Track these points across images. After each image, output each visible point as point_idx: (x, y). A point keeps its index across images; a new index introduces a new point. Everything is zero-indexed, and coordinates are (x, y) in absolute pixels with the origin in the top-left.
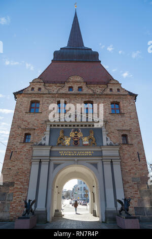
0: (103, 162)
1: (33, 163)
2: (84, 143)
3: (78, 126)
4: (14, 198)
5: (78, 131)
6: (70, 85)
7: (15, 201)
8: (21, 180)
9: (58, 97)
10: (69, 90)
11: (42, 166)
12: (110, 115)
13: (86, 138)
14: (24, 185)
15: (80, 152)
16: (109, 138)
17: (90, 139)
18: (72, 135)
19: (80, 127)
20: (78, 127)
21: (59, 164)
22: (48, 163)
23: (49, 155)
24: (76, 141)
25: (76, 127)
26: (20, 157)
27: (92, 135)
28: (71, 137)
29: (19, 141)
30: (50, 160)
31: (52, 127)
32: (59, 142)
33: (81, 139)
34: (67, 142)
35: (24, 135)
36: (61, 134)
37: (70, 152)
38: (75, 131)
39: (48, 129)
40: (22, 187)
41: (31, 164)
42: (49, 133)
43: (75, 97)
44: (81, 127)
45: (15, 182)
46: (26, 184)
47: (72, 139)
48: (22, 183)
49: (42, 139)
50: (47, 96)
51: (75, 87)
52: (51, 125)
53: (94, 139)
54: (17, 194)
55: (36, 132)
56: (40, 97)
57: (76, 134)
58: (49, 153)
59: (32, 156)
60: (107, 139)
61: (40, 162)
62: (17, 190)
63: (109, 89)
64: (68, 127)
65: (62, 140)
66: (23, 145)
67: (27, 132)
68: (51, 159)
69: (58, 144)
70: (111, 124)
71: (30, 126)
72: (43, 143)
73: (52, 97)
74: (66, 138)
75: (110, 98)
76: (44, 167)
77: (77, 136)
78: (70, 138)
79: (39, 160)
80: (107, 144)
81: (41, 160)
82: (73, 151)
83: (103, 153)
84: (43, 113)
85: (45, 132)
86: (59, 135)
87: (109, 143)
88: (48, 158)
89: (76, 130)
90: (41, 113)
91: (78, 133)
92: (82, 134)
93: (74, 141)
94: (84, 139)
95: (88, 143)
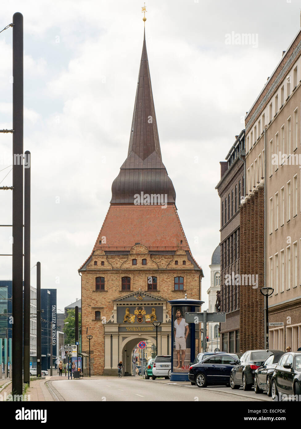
0: (161, 336)
1: (106, 337)
2: (146, 320)
3: (141, 304)
4: (95, 361)
5: (142, 309)
6: (134, 258)
7: (96, 363)
8: (98, 349)
9: (122, 273)
10: (133, 264)
11: (113, 339)
12: (172, 293)
13: (148, 316)
14: (101, 353)
15: (143, 328)
17: (152, 317)
18: (137, 312)
19: (143, 305)
20: (141, 306)
21: (126, 338)
22: (118, 337)
23: (118, 331)
24: (140, 319)
25: (140, 306)
26: (94, 332)
27: (154, 313)
28: (136, 315)
29: (92, 318)
31: (119, 306)
32: (125, 320)
33: (143, 317)
34: (132, 319)
35: (95, 313)
36: (127, 313)
37: (135, 328)
39: (115, 308)
40: (100, 354)
41: (104, 338)
42: (116, 312)
43: (139, 273)
44: (145, 306)
45: (94, 351)
46: (102, 352)
47: (137, 317)
48: (99, 351)
49: (111, 317)
50: (111, 272)
51: (139, 260)
52: (117, 304)
53: (155, 317)
54: (97, 358)
55: (105, 310)
56: (104, 274)
57: (140, 312)
58: (118, 329)
59: (105, 332)
60: (167, 316)
61: (111, 336)
62: (96, 356)
63: (174, 262)
64: (133, 306)
65: (128, 318)
66: (95, 322)
67: (97, 310)
68: (120, 334)
69: (125, 321)
71: (99, 305)
72: (112, 321)
73: (116, 273)
74: (131, 316)
75: (174, 273)
76: (115, 340)
77: (141, 314)
78: (134, 316)
79: (111, 335)
80: (166, 321)
81: (112, 335)
82: (137, 327)
83: (162, 329)
84: (109, 291)
85: (112, 311)
86: (125, 314)
87: (168, 320)
88: (118, 333)
89: (140, 308)
90: (107, 291)
91: (142, 311)
92: (145, 312)
93: (138, 318)
94: (146, 317)
95: (150, 320)
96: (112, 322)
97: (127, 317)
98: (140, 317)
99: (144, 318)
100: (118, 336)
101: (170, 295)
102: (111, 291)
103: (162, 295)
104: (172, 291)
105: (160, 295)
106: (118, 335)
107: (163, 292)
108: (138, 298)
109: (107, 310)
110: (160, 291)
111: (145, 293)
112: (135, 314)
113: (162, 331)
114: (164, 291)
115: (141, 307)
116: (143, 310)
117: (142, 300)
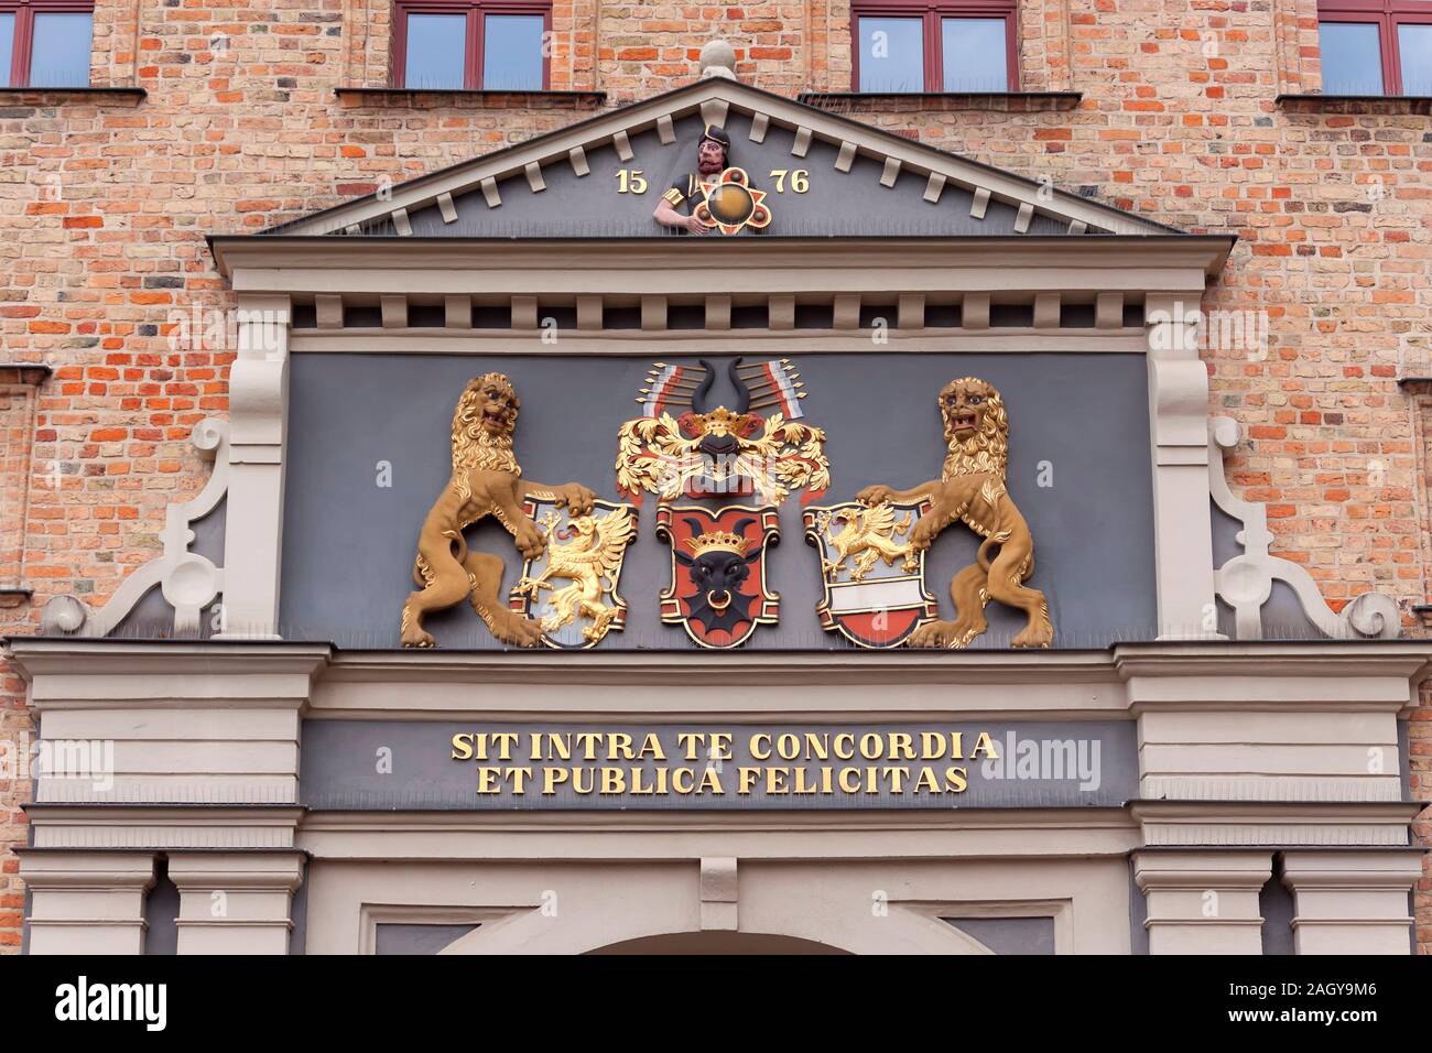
2: (846, 600)
3: (750, 312)
5: (752, 403)
12: (1283, 131)
13: (878, 516)
15: (787, 744)
16: (1253, 514)
19: (777, 337)
23: (286, 792)
24: (727, 570)
25: (718, 337)
27: (977, 462)
30: (310, 863)
32: (447, 582)
33: (780, 540)
36: (478, 456)
37: (614, 742)
38: (700, 401)
42: (275, 432)
49: (176, 533)
52: (303, 311)
55: (69, 423)
58: (288, 758)
60: (1223, 524)
61: (162, 890)
64: (593, 337)
68: (323, 846)
70: (1294, 276)
72: (186, 602)
74: (550, 519)
79: (145, 869)
80: (1225, 609)
81: (177, 870)
82: (668, 724)
83: (1150, 759)
84: (158, 90)
85: (207, 424)
86: (448, 473)
87: (1248, 598)
88: (282, 838)
89: (723, 387)
90: (139, 95)
91: (754, 429)
92: (813, 449)
93: (684, 559)
94: (844, 538)
95: (908, 594)
96: (186, 616)
97: (480, 528)
98: (719, 543)
99: (793, 554)
100: (298, 896)
101: (1267, 176)
102: (205, 97)
103: (1114, 161)
104: (1287, 102)
105: (1073, 166)
106: (291, 869)
107: (1122, 121)
108: (689, 201)
109: (110, 413)
110: (1070, 100)
111: (807, 125)
112: (624, 493)
113: (1151, 789)
114: (1146, 103)
115: (738, 358)
116: (773, 424)
117: (763, 243)
